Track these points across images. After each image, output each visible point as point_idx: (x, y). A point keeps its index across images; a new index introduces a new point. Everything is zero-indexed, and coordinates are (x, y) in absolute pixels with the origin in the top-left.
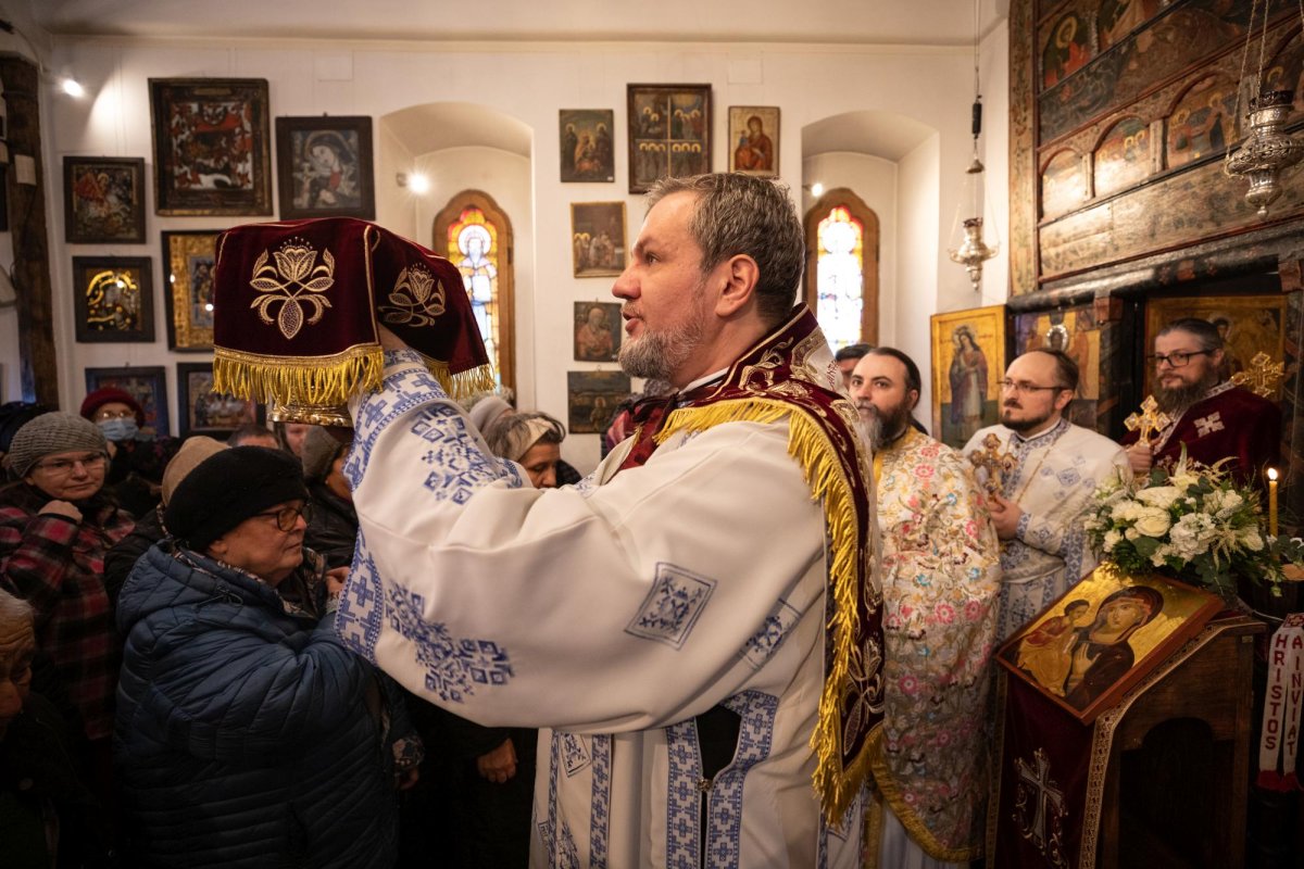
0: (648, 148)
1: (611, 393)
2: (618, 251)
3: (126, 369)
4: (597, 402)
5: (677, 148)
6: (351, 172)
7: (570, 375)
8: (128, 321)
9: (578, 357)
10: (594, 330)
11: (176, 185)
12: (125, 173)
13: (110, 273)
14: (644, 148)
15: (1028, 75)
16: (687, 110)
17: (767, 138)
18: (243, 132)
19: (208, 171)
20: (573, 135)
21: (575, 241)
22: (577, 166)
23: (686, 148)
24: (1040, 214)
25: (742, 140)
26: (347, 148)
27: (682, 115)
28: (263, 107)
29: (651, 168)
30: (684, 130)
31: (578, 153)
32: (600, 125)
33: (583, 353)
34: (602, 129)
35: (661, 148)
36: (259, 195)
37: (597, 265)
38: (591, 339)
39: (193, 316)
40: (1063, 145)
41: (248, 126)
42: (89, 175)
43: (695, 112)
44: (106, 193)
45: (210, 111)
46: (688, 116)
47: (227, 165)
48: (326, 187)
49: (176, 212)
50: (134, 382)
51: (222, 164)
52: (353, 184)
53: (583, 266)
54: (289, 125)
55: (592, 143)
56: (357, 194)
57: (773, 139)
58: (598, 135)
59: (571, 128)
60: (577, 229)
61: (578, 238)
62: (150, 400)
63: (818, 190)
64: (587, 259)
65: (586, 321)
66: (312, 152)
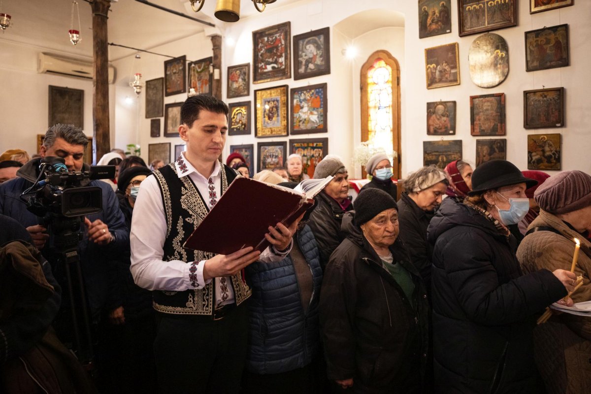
0: (472, 8)
1: (449, 153)
2: (453, 71)
3: (242, 145)
4: (440, 158)
5: (491, 4)
6: (321, 54)
7: (425, 143)
8: (243, 126)
9: (429, 133)
10: (438, 117)
11: (259, 71)
12: (244, 69)
13: (238, 108)
14: (469, 9)
18: (282, 45)
19: (269, 63)
20: (426, 12)
21: (427, 69)
22: (429, 28)
26: (319, 43)
28: (288, 33)
29: (474, 19)
31: (429, 21)
33: (432, 130)
34: (443, 4)
35: (480, 7)
36: (286, 70)
37: (440, 81)
38: (437, 122)
39: (263, 123)
41: (283, 42)
42: (234, 72)
44: (238, 78)
45: (271, 39)
47: (276, 59)
48: (311, 62)
49: (259, 82)
50: (244, 150)
51: (274, 59)
52: (321, 59)
54: (298, 38)
55: (437, 14)
56: (323, 63)
58: (441, 8)
59: (425, 8)
60: (428, 63)
61: (429, 67)
62: (248, 157)
64: (435, 78)
65: (434, 113)
66: (306, 48)
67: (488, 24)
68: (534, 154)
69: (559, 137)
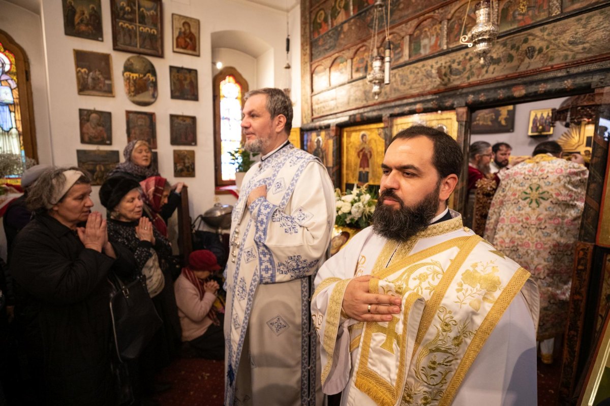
0: (124, 26)
1: (107, 163)
2: (107, 82)
4: (98, 168)
7: (79, 152)
10: (93, 126)
14: (122, 25)
15: (307, 30)
16: (149, 10)
17: (193, 34)
20: (73, 7)
21: (78, 73)
22: (77, 27)
23: (148, 31)
24: (312, 91)
25: (180, 33)
27: (145, 11)
29: (127, 38)
30: (146, 20)
31: (77, 19)
32: (91, 6)
33: (86, 139)
34: (93, 8)
35: (133, 28)
37: (94, 89)
38: (91, 131)
40: (320, 63)
43: (152, 12)
46: (148, 13)
53: (83, 88)
55: (87, 15)
57: (196, 35)
58: (91, 11)
59: (70, 2)
60: (78, 65)
61: (80, 71)
63: (220, 66)
64: (87, 84)
65: (88, 120)
67: (140, 47)
68: (178, 165)
69: (193, 153)
